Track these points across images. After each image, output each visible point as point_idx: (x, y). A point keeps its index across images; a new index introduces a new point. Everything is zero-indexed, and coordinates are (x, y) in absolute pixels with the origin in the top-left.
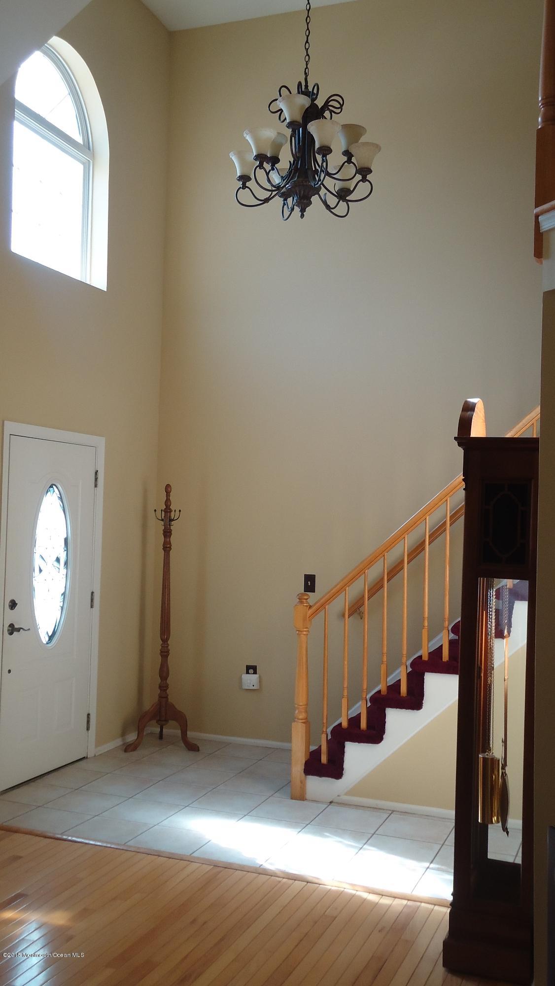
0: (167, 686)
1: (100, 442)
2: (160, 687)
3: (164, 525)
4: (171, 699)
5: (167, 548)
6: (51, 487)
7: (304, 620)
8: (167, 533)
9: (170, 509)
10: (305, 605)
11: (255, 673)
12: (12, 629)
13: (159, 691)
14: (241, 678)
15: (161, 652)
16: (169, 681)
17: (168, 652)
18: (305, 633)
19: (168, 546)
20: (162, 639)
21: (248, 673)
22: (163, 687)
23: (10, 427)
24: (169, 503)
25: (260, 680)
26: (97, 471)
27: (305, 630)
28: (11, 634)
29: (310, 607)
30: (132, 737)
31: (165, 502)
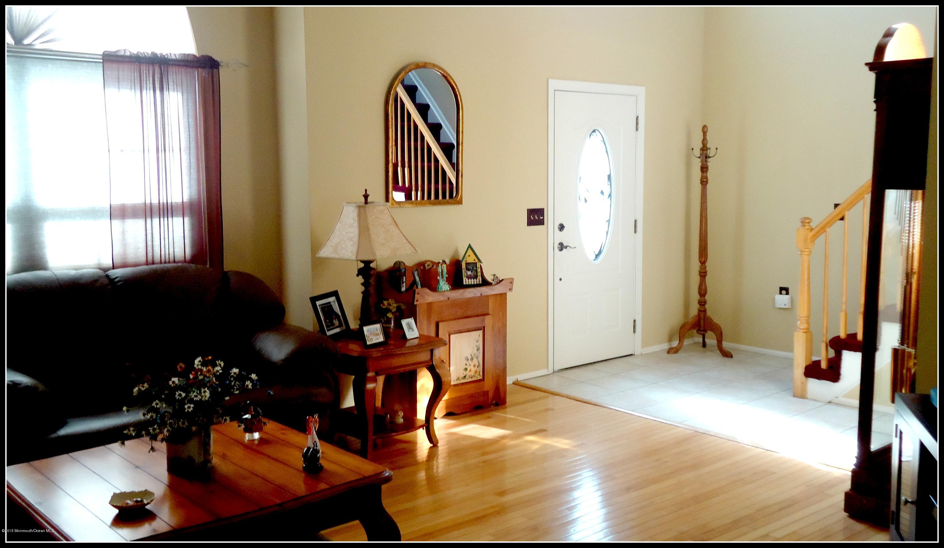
0: (705, 302)
1: (641, 91)
2: (699, 302)
3: (702, 162)
4: (709, 313)
5: (704, 182)
6: (594, 131)
7: (806, 240)
8: (704, 169)
9: (706, 147)
10: (807, 228)
11: (787, 293)
12: (562, 247)
13: (698, 306)
14: (774, 300)
15: (700, 272)
16: (707, 297)
17: (706, 272)
18: (806, 253)
19: (705, 180)
20: (700, 262)
21: (781, 293)
22: (702, 303)
23: (554, 84)
24: (705, 142)
25: (792, 301)
26: (638, 117)
27: (807, 250)
28: (561, 250)
29: (812, 229)
30: (675, 344)
31: (702, 142)
